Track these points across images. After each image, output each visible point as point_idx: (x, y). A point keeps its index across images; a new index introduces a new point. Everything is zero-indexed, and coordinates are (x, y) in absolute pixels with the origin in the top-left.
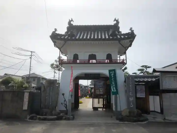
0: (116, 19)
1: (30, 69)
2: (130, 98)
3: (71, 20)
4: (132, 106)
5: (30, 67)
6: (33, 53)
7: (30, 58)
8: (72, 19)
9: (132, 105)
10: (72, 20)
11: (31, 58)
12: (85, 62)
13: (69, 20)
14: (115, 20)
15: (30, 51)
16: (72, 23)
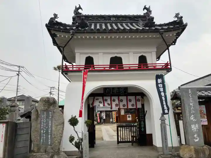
0: (146, 6)
1: (17, 90)
2: (192, 126)
3: (78, 6)
4: (196, 141)
5: (18, 86)
6: (22, 68)
7: (16, 75)
8: (80, 6)
9: (197, 139)
10: (80, 8)
11: (18, 75)
12: (106, 68)
13: (76, 6)
14: (145, 8)
15: (16, 66)
16: (80, 11)
